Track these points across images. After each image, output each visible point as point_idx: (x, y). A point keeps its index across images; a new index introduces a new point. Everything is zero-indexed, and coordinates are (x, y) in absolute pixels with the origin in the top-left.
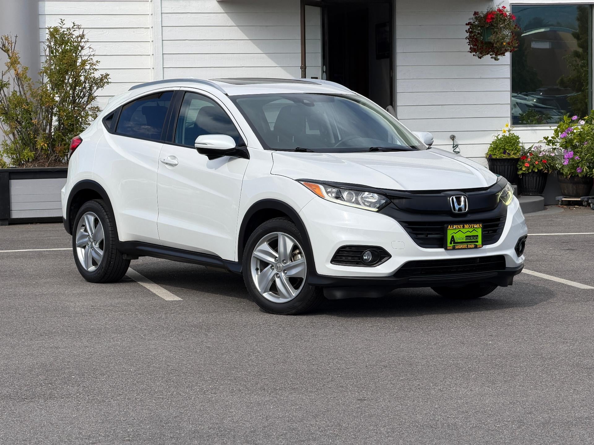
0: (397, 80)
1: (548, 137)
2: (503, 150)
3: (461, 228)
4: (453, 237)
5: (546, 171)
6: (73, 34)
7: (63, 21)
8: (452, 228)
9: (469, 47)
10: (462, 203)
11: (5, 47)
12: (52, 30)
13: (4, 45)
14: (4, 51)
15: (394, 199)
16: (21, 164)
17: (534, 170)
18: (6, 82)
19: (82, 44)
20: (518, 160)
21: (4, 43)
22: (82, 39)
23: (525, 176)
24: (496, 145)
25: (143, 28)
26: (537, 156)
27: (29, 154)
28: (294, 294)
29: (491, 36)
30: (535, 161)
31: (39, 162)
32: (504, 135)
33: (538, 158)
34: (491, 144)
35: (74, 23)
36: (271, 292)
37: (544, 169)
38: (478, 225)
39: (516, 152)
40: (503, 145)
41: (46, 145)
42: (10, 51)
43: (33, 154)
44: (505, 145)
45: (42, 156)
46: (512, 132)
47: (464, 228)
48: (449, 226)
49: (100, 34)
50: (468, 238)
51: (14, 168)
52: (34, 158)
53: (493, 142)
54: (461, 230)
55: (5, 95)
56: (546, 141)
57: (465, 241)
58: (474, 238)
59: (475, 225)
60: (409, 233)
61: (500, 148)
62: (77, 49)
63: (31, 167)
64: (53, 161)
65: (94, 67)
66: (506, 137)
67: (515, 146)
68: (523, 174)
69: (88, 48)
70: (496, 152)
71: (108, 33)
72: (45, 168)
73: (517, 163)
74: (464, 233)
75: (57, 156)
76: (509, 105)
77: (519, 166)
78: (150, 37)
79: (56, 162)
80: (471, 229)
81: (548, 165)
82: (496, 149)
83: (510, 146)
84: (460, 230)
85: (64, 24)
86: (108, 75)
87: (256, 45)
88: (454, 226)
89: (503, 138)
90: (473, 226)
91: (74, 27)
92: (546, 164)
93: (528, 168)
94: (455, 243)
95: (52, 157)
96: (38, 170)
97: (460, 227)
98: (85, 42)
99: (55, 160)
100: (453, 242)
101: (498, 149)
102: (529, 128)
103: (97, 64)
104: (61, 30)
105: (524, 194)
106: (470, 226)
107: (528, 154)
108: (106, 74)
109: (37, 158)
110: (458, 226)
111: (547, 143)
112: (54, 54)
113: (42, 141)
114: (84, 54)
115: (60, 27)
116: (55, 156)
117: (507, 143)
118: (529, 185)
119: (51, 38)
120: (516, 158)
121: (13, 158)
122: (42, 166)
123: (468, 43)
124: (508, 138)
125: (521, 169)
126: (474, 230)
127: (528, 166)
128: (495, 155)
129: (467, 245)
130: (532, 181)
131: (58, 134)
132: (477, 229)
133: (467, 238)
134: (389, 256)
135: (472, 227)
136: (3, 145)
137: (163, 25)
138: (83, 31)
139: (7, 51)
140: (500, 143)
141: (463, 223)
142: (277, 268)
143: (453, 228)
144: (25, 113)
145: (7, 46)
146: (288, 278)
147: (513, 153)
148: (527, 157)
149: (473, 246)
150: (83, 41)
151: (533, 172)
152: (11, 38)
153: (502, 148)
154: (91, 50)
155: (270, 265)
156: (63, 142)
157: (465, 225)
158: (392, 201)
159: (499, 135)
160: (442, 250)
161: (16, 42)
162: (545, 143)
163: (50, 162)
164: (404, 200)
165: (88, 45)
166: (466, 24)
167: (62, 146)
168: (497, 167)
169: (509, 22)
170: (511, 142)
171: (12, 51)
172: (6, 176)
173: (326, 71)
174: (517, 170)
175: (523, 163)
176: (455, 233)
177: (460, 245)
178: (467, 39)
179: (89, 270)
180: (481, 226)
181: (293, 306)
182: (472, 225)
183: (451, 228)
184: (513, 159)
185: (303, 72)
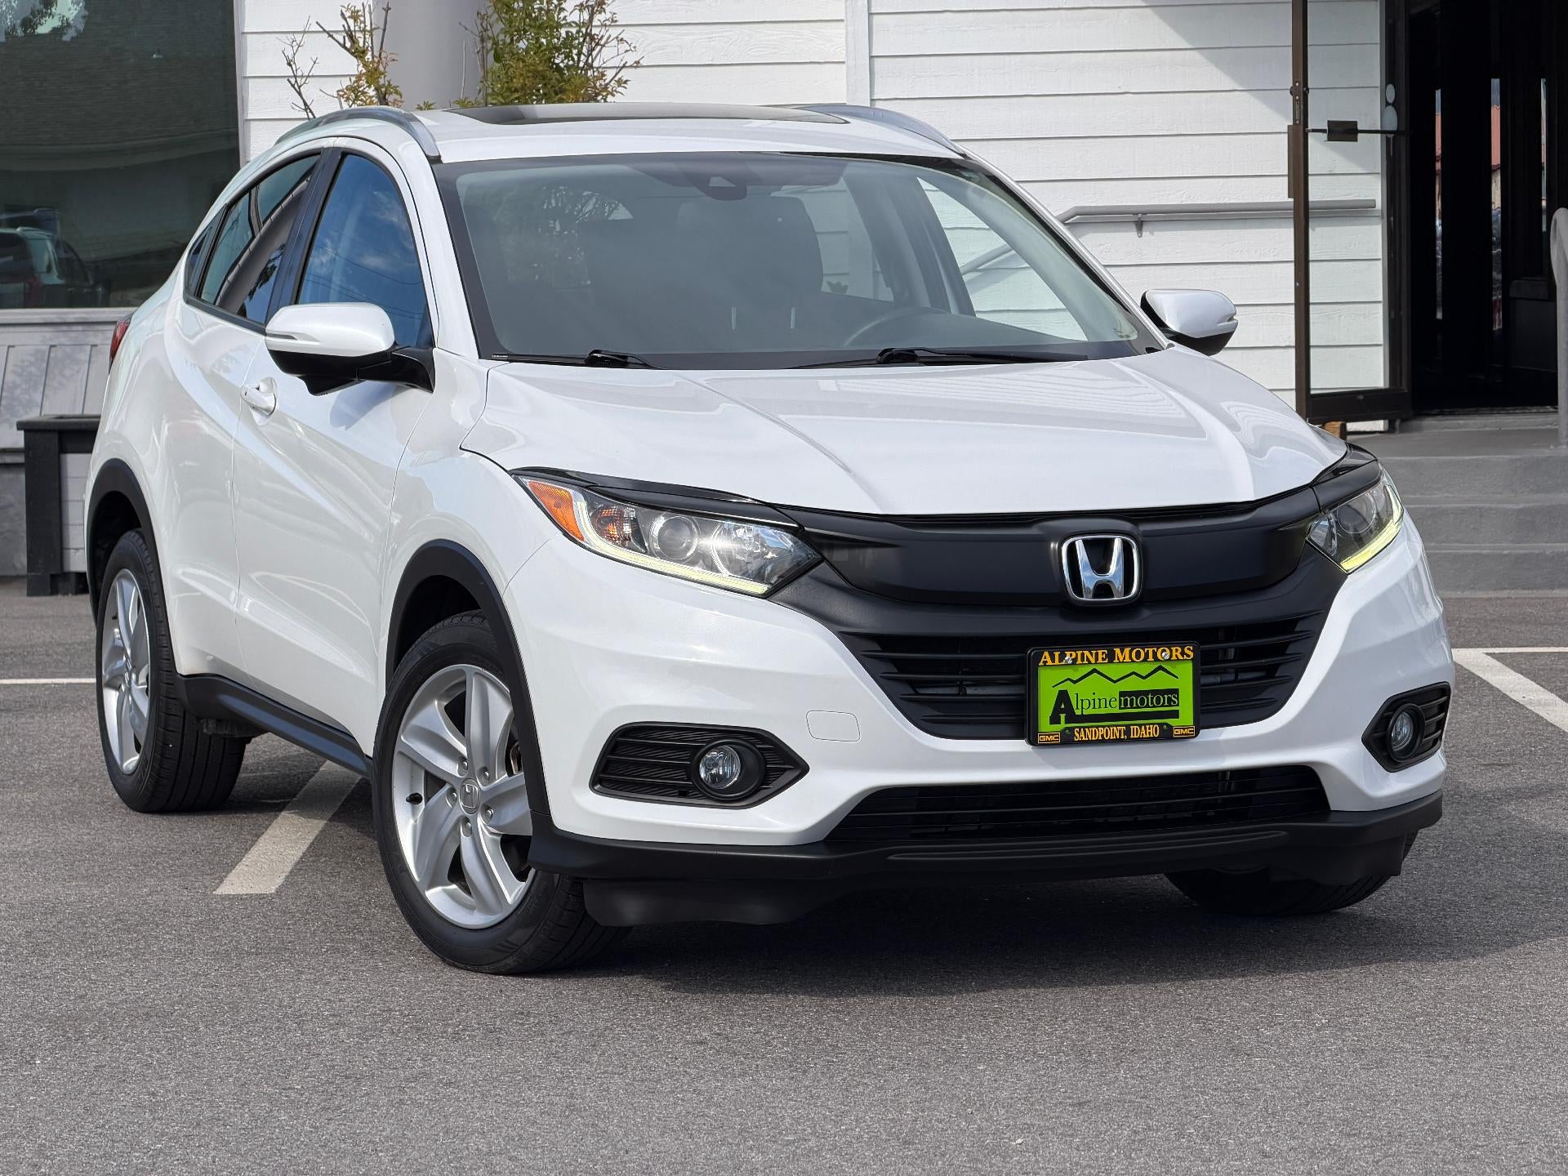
3: (1100, 660)
4: (1063, 696)
8: (1057, 662)
10: (1115, 566)
11: (352, 42)
13: (351, 38)
15: (831, 547)
21: (353, 30)
28: (510, 896)
36: (454, 887)
38: (1176, 651)
47: (1111, 661)
48: (1046, 654)
50: (1132, 700)
54: (1098, 667)
57: (1117, 711)
58: (1158, 701)
59: (1164, 651)
60: (883, 680)
74: (1115, 682)
80: (1145, 665)
84: (1095, 671)
87: (1169, 24)
88: (1068, 653)
90: (1155, 654)
94: (1072, 717)
97: (1097, 659)
100: (1063, 716)
106: (1138, 654)
110: (1087, 653)
126: (1160, 668)
129: (1128, 727)
132: (1174, 668)
133: (1126, 701)
134: (800, 768)
135: (1151, 658)
139: (363, 51)
141: (1109, 642)
142: (466, 797)
143: (1060, 660)
146: (499, 838)
149: (1152, 731)
152: (371, 14)
155: (447, 787)
157: (1117, 650)
158: (826, 554)
160: (1020, 746)
164: (870, 552)
165: (614, 32)
176: (1075, 682)
177: (1097, 727)
179: (125, 765)
180: (1191, 654)
181: (507, 941)
182: (1151, 650)
183: (1053, 661)
185: (1297, 106)
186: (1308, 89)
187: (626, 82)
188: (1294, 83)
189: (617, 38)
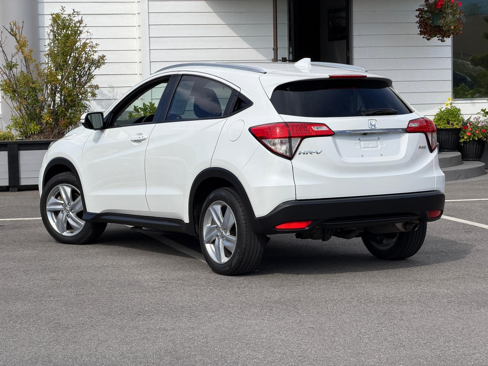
0: (354, 60)
1: (485, 109)
2: (447, 121)
5: (485, 140)
6: (73, 20)
7: (64, 8)
9: (419, 30)
11: (13, 32)
12: (54, 16)
13: (12, 30)
14: (13, 35)
16: (28, 136)
17: (474, 138)
18: (14, 63)
19: (81, 29)
20: (460, 130)
21: (13, 28)
22: (80, 24)
23: (466, 144)
24: (440, 117)
25: (130, 14)
26: (477, 126)
27: (36, 127)
29: (440, 21)
30: (475, 131)
31: (44, 134)
32: (447, 108)
33: (477, 128)
34: (435, 116)
35: (74, 10)
37: (483, 138)
39: (458, 122)
40: (447, 117)
41: (51, 119)
42: (18, 35)
43: (39, 127)
44: (448, 116)
45: (47, 129)
46: (453, 105)
49: (92, 20)
51: (21, 140)
52: (39, 131)
53: (437, 114)
55: (14, 75)
56: (483, 113)
61: (444, 119)
62: (76, 33)
63: (37, 139)
64: (56, 134)
65: (94, 49)
66: (449, 109)
67: (457, 117)
68: (464, 142)
69: (86, 32)
70: (440, 123)
71: (99, 18)
72: (50, 140)
73: (459, 133)
75: (60, 129)
76: (450, 81)
77: (461, 135)
78: (136, 22)
79: (60, 134)
81: (487, 134)
82: (440, 120)
83: (452, 117)
85: (65, 11)
86: (105, 56)
87: (231, 29)
89: (446, 110)
91: (74, 13)
92: (485, 133)
93: (469, 137)
95: (56, 130)
96: (44, 142)
98: (83, 27)
99: (59, 133)
101: (442, 120)
102: (469, 101)
103: (97, 46)
104: (62, 16)
105: (465, 160)
107: (468, 124)
108: (103, 55)
109: (42, 131)
111: (485, 115)
112: (57, 38)
113: (48, 116)
114: (82, 38)
115: (61, 14)
116: (59, 129)
117: (450, 114)
118: (470, 152)
119: (54, 23)
120: (458, 128)
121: (20, 131)
122: (47, 138)
123: (418, 27)
124: (450, 110)
125: (463, 138)
127: (470, 135)
128: (440, 125)
130: (473, 148)
131: (62, 110)
136: (12, 119)
137: (149, 12)
138: (82, 17)
139: (15, 35)
140: (444, 115)
144: (31, 91)
145: (15, 31)
147: (456, 124)
148: (467, 127)
150: (82, 26)
151: (474, 140)
152: (19, 23)
153: (445, 119)
154: (89, 34)
156: (65, 116)
159: (442, 108)
161: (23, 27)
162: (482, 114)
163: (54, 134)
165: (86, 29)
166: (417, 10)
167: (64, 120)
168: (442, 136)
169: (456, 8)
170: (454, 114)
171: (19, 35)
172: (15, 148)
173: (292, 51)
174: (459, 138)
175: (465, 132)
178: (418, 23)
184: (456, 129)
185: (275, 53)
186: (277, 48)
187: (99, 44)
188: (274, 47)
189: (87, 31)
